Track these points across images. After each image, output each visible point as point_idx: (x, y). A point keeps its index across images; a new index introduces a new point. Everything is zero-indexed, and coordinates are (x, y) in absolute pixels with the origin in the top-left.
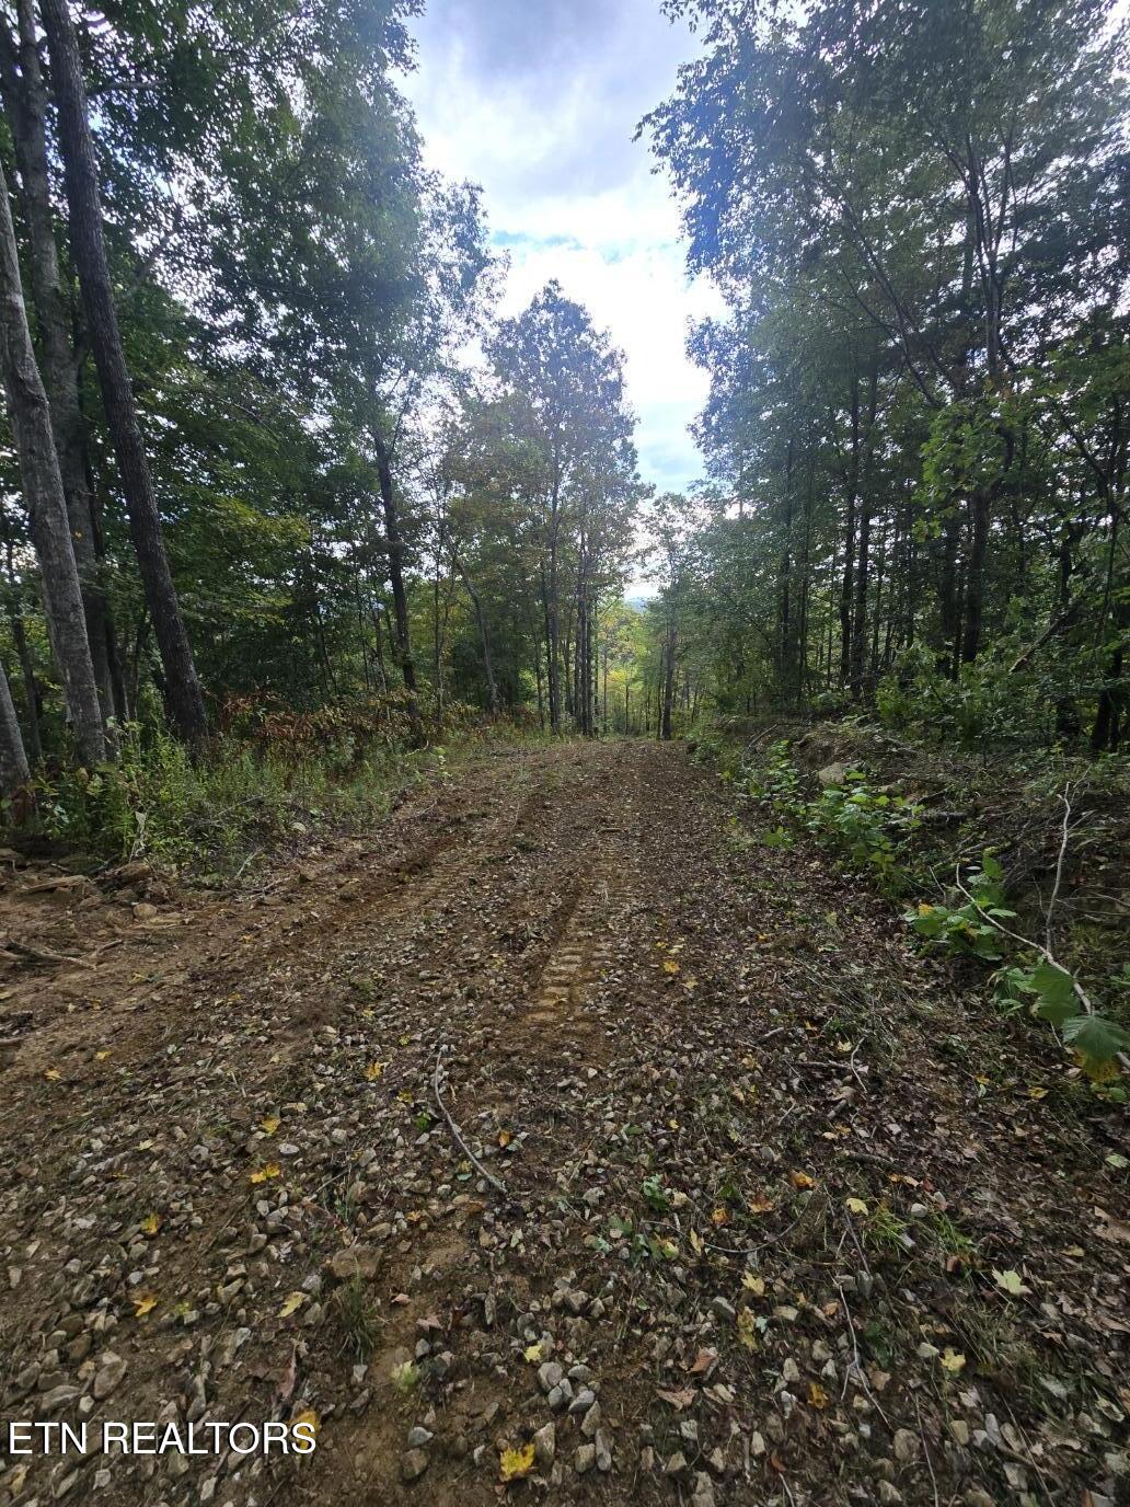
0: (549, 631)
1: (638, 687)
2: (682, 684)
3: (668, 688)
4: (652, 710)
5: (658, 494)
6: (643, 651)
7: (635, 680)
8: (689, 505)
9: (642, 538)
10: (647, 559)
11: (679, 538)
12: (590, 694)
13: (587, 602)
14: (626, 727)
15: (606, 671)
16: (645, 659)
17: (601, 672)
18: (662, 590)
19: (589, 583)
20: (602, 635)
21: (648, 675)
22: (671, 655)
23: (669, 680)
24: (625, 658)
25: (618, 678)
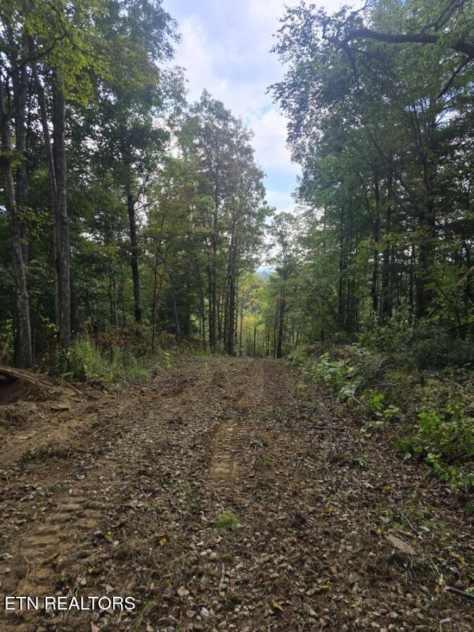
0: (211, 292)
1: (262, 328)
2: (289, 327)
3: (281, 329)
4: (270, 343)
5: (277, 212)
6: (265, 305)
7: (260, 323)
8: (296, 220)
9: (268, 239)
10: (270, 251)
11: (289, 239)
12: (233, 330)
13: (233, 277)
14: (253, 352)
15: (242, 317)
16: (267, 311)
17: (239, 317)
18: (278, 270)
19: (235, 266)
20: (240, 295)
21: (268, 321)
22: (282, 308)
23: (281, 324)
24: (254, 309)
25: (250, 321)
